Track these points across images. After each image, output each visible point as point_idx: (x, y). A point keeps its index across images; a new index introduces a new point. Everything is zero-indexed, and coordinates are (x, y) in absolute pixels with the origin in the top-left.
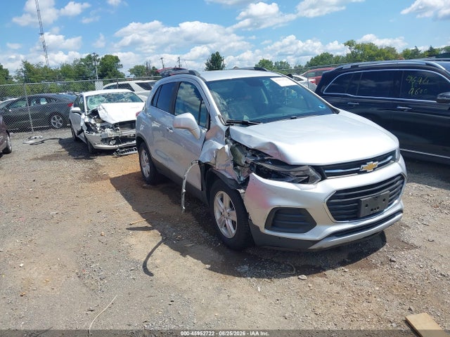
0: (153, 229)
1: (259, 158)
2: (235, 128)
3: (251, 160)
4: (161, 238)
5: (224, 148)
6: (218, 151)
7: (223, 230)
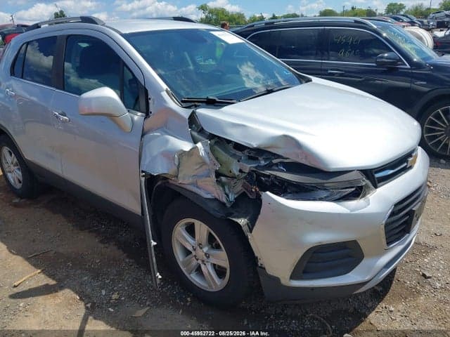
0: (61, 288)
1: (263, 163)
2: (203, 112)
3: (248, 167)
4: (82, 305)
5: (195, 148)
6: (182, 154)
7: (194, 278)
